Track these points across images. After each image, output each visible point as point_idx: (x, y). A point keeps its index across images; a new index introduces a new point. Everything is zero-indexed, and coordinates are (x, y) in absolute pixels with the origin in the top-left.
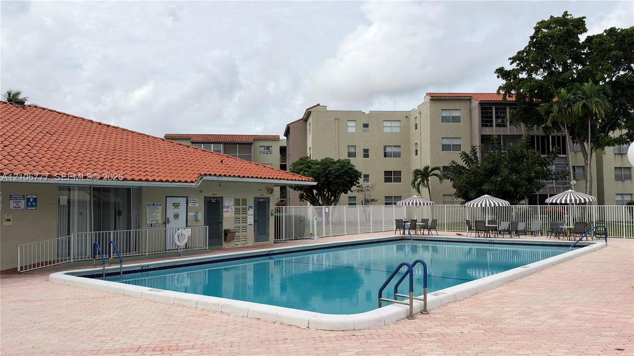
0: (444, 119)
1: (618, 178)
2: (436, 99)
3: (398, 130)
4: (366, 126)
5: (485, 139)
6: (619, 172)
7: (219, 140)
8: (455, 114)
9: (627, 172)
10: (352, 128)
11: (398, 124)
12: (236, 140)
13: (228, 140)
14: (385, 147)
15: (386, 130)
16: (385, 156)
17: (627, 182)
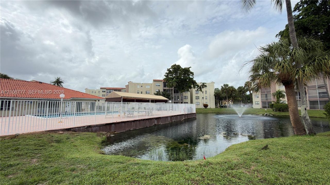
0: (156, 85)
2: (155, 81)
3: (149, 87)
4: (142, 86)
5: (164, 90)
7: (113, 89)
8: (159, 84)
9: (198, 98)
10: (138, 87)
12: (117, 89)
13: (115, 89)
14: (146, 91)
15: (146, 87)
16: (146, 93)
17: (198, 100)
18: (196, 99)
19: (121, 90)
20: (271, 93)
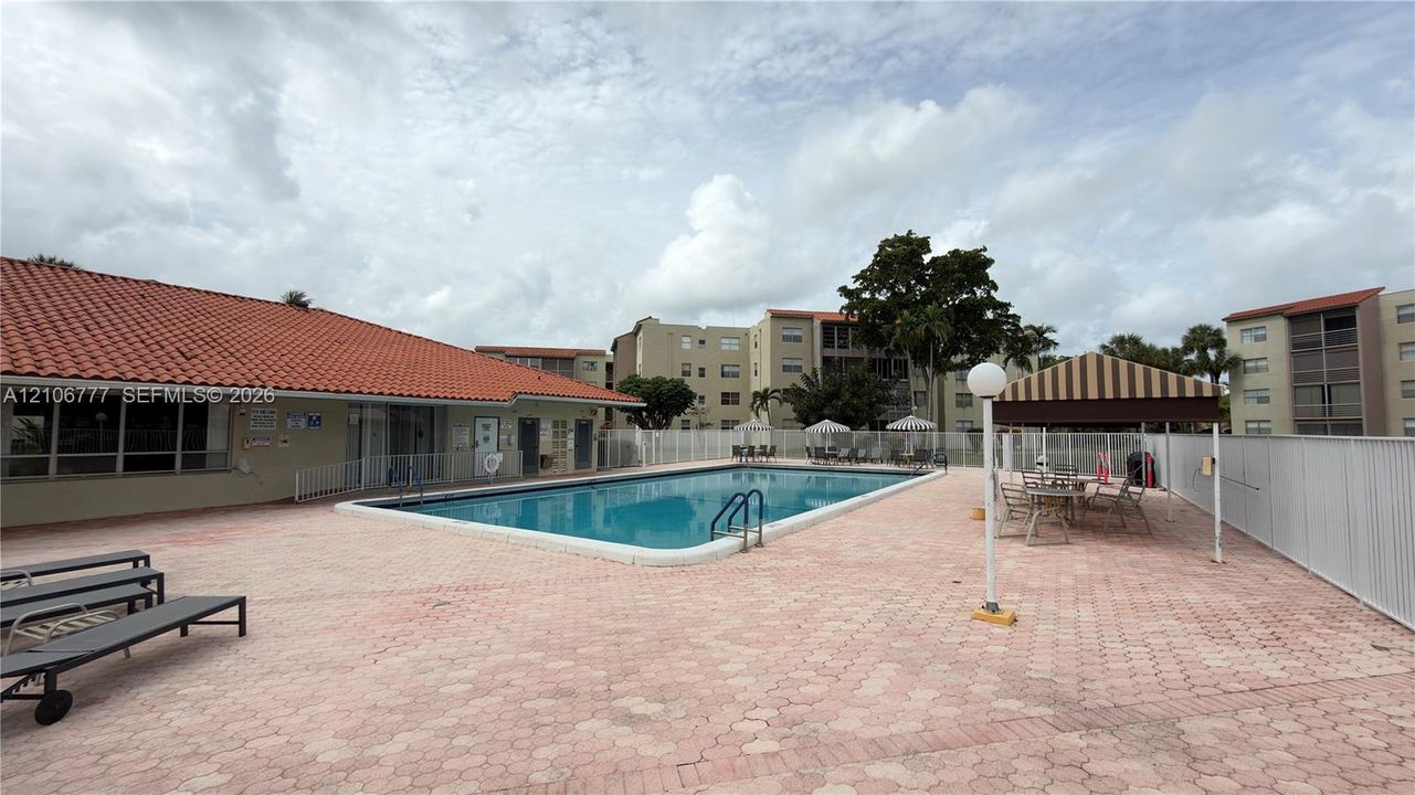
0: (785, 338)
1: (959, 404)
2: (777, 316)
3: (737, 348)
4: (702, 342)
5: (826, 360)
6: (960, 399)
8: (797, 333)
9: (968, 399)
10: (686, 344)
11: (737, 341)
12: (556, 355)
13: (546, 354)
14: (723, 367)
15: (724, 348)
16: (723, 376)
17: (968, 409)
18: (958, 406)
19: (573, 359)
20: (1358, 383)
